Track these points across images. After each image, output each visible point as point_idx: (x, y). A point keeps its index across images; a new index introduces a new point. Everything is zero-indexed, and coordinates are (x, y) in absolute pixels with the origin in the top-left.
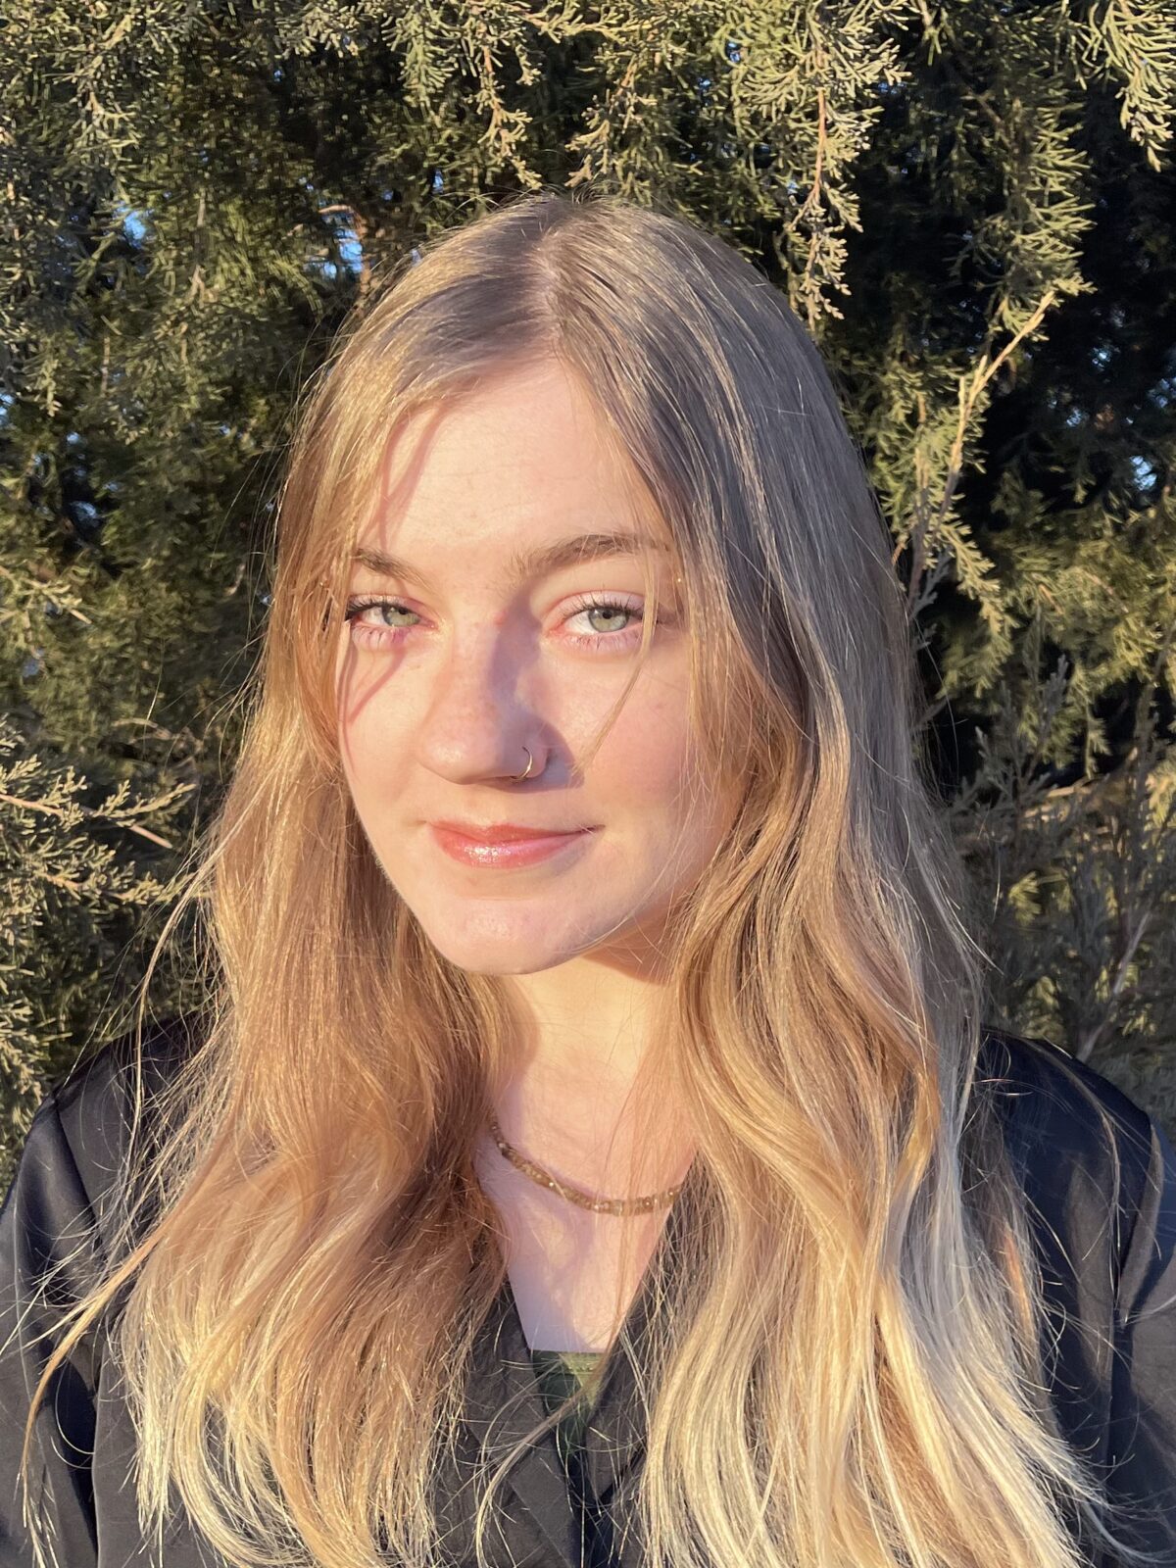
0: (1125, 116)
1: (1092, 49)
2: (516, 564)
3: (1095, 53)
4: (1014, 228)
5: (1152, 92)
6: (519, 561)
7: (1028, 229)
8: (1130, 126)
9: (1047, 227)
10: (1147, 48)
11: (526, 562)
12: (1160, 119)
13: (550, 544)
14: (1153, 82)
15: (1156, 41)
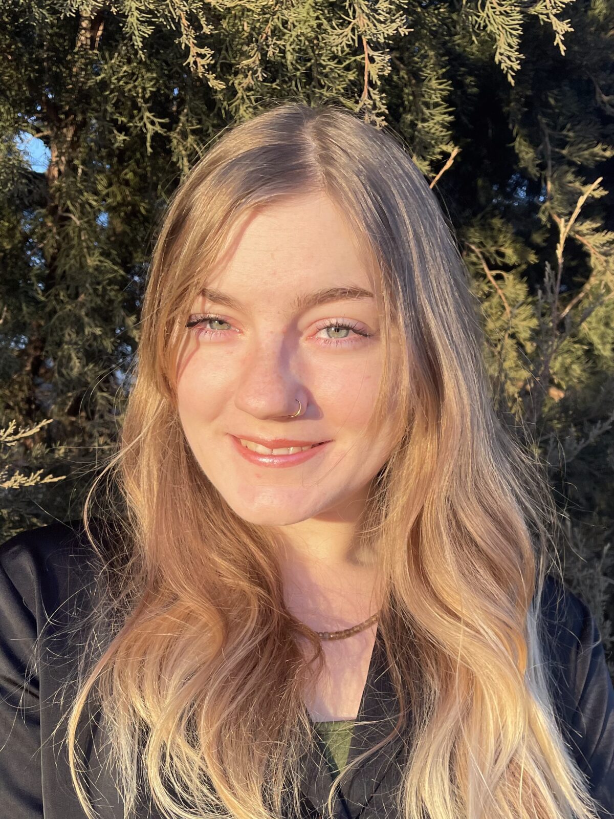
0: (497, 58)
1: (480, 24)
2: (297, 302)
3: (482, 25)
4: (417, 120)
5: (510, 46)
6: (299, 300)
7: (424, 120)
8: (500, 63)
9: (433, 119)
10: (507, 23)
11: (302, 301)
12: (513, 59)
13: (315, 292)
14: (510, 41)
15: (512, 20)
